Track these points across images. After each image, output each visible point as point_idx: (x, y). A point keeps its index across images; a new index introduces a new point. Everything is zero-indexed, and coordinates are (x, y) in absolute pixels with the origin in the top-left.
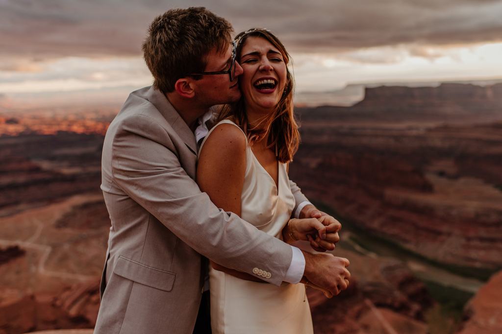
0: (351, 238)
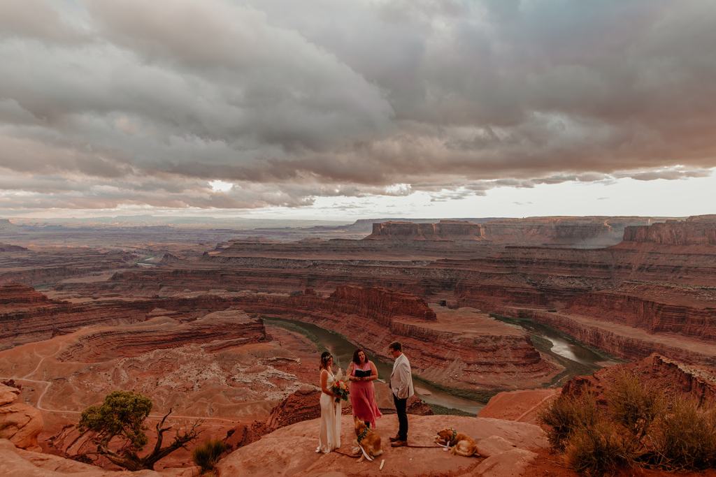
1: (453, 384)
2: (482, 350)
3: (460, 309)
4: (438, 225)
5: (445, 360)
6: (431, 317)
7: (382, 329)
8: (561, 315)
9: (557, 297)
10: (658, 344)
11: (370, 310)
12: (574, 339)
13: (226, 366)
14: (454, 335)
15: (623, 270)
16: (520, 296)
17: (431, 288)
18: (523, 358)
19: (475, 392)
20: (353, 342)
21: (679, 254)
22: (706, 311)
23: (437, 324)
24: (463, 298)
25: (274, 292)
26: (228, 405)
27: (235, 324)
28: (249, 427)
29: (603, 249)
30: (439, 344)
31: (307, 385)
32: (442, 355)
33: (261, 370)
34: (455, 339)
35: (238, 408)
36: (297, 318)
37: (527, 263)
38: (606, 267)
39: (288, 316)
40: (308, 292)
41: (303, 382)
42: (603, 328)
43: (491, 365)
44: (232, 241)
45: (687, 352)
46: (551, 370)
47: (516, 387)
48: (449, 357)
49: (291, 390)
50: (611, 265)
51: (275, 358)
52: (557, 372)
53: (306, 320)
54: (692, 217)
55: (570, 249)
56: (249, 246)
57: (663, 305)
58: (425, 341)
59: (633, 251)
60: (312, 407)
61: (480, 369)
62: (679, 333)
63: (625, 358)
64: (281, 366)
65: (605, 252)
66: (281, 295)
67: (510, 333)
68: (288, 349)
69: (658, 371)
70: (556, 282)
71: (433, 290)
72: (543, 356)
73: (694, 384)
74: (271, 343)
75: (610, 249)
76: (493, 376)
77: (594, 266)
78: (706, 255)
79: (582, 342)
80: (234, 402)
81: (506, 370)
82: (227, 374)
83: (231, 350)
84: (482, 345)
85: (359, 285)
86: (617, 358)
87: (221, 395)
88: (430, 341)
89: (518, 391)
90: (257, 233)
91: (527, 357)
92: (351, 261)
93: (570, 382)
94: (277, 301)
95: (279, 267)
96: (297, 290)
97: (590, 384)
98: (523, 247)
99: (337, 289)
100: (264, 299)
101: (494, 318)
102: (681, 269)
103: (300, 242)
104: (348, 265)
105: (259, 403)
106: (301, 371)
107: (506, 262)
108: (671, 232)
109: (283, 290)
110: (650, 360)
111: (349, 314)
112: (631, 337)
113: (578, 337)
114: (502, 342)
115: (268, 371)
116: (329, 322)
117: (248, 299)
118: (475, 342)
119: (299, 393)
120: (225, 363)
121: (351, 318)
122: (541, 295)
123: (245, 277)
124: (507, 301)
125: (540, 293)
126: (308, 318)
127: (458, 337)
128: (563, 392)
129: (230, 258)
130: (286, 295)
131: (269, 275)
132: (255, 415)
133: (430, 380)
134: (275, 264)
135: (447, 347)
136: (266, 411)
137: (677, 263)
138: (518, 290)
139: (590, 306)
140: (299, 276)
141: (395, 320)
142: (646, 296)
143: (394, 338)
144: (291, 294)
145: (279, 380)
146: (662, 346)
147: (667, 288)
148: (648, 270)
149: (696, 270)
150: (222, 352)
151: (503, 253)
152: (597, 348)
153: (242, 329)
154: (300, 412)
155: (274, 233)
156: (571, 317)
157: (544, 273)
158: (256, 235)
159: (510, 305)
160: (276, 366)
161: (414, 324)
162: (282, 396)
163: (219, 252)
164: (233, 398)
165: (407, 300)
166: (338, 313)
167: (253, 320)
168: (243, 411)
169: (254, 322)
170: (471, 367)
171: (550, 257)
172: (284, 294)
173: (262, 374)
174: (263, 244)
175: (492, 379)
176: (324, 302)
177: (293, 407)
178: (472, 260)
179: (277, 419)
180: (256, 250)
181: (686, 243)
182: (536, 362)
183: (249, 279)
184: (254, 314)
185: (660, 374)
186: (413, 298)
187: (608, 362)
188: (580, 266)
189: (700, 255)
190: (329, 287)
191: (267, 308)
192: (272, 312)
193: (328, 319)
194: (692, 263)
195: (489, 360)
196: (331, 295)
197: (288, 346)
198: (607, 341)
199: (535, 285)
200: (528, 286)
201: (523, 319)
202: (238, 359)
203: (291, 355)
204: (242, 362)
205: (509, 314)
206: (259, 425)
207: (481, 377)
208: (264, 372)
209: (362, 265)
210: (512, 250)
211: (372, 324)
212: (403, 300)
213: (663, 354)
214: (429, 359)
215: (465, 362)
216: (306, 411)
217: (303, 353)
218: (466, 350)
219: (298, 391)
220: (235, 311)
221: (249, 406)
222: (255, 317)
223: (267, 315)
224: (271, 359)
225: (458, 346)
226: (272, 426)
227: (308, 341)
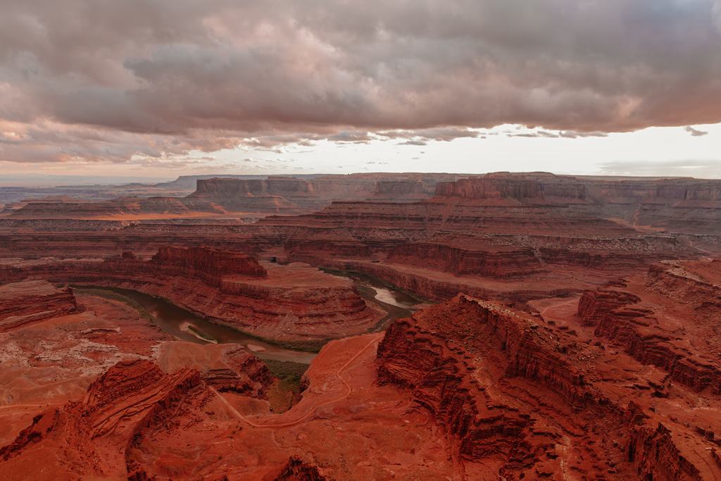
0: (189, 327)
1: (286, 337)
2: (313, 303)
3: (290, 264)
4: (266, 181)
5: (276, 315)
6: (261, 274)
7: (212, 289)
8: (384, 265)
9: (380, 249)
10: (463, 285)
11: (198, 271)
12: (394, 286)
13: (27, 345)
14: (285, 290)
15: (435, 222)
16: (346, 249)
17: (261, 245)
18: (351, 307)
19: (307, 343)
20: (180, 306)
21: (479, 207)
22: (499, 254)
23: (268, 281)
24: (292, 254)
25: (84, 257)
26: (32, 388)
27: (36, 297)
28: (61, 409)
29: (418, 203)
30: (270, 300)
31: (130, 354)
32: (273, 311)
33: (72, 345)
34: (286, 294)
35: (46, 390)
36: (115, 284)
37: (352, 217)
38: (421, 219)
39: (104, 284)
40: (125, 255)
41: (125, 352)
42: (420, 275)
43: (321, 316)
44: (25, 201)
45: (484, 290)
46: (375, 316)
47: (345, 334)
48: (281, 312)
49: (111, 362)
50: (425, 218)
51: (89, 330)
52: (381, 317)
53: (125, 285)
54: (489, 174)
55: (390, 204)
56: (49, 207)
57: (467, 251)
58: (256, 299)
59: (443, 204)
60: (137, 377)
61: (312, 321)
62: (479, 274)
63: (437, 299)
64: (97, 337)
65: (420, 206)
66: (94, 260)
67: (339, 285)
68: (106, 318)
69: (463, 308)
70: (379, 235)
71: (262, 247)
72: (369, 304)
73: (489, 316)
74: (84, 314)
75: (424, 203)
76: (324, 326)
77: (411, 219)
78: (499, 207)
79: (401, 288)
80: (40, 383)
81: (335, 320)
82: (29, 354)
83: (33, 327)
84: (312, 297)
85: (184, 246)
86: (432, 300)
87: (23, 378)
88: (261, 298)
89: (347, 338)
90: (59, 191)
91: (354, 306)
92: (174, 220)
93: (392, 325)
94: (88, 268)
95: (88, 230)
96: (113, 253)
97: (409, 326)
98: (348, 203)
99: (160, 251)
100: (72, 266)
101: (322, 272)
102: (481, 219)
103: (113, 201)
104: (172, 225)
105: (72, 381)
106: (122, 342)
107: (333, 217)
108: (473, 186)
109: (96, 254)
110: (456, 300)
111: (174, 276)
112: (442, 281)
113: (398, 284)
114: (331, 294)
115: (82, 345)
116: (153, 286)
117: (51, 267)
118: (306, 296)
119: (122, 365)
120: (25, 342)
121: (176, 281)
122: (367, 247)
123: (45, 242)
124: (334, 255)
125: (364, 245)
126: (127, 284)
127: (290, 292)
128: (386, 335)
129: (24, 221)
130: (100, 260)
131: (77, 238)
132: (69, 394)
133: (263, 336)
134: (84, 227)
135: (279, 302)
136: (82, 389)
137: (476, 215)
138: (344, 244)
139: (408, 255)
140: (113, 239)
141: (225, 280)
142: (453, 244)
143: (224, 298)
144: (106, 258)
145: (96, 354)
146: (466, 287)
147: (470, 236)
148: (455, 221)
149: (491, 220)
150: (21, 329)
151: (330, 208)
152: (414, 292)
153: (45, 302)
154: (123, 384)
155: (79, 191)
156: (392, 266)
157: (368, 227)
158: (58, 194)
159: (337, 258)
160: (92, 339)
161: (244, 283)
162: (101, 370)
163: (9, 214)
164: (39, 380)
165: (237, 258)
166: (162, 276)
167: (60, 291)
168: (53, 393)
169: (60, 292)
170: (304, 320)
171: (374, 212)
172: (98, 258)
173: (74, 348)
174: (68, 204)
175: (322, 330)
176: (145, 265)
177: (114, 380)
178: (301, 216)
179: (96, 395)
180: (58, 210)
181: (484, 197)
182: (362, 310)
183: (51, 244)
184: (61, 283)
185: (464, 311)
186: (242, 257)
187: (424, 304)
188: (399, 219)
189: (494, 207)
190: (150, 249)
191: (77, 275)
192: (83, 279)
193: (150, 283)
194: (488, 214)
195: (320, 312)
196: (154, 257)
197: (105, 316)
198: (422, 286)
199: (360, 238)
200: (353, 239)
201: (349, 271)
202: (43, 335)
203: (109, 324)
204: (48, 338)
205: (336, 266)
206: (74, 405)
207: (313, 328)
208: (77, 346)
209: (186, 225)
210: (339, 206)
211: (200, 286)
212: (232, 259)
213: (466, 293)
214: (261, 316)
215: (296, 315)
216: (130, 382)
217: (123, 322)
218: (297, 304)
219: (120, 363)
220: (34, 282)
221: (60, 386)
222: (62, 286)
223: (77, 284)
224: (85, 332)
225: (289, 300)
226: (91, 404)
227: (129, 308)
